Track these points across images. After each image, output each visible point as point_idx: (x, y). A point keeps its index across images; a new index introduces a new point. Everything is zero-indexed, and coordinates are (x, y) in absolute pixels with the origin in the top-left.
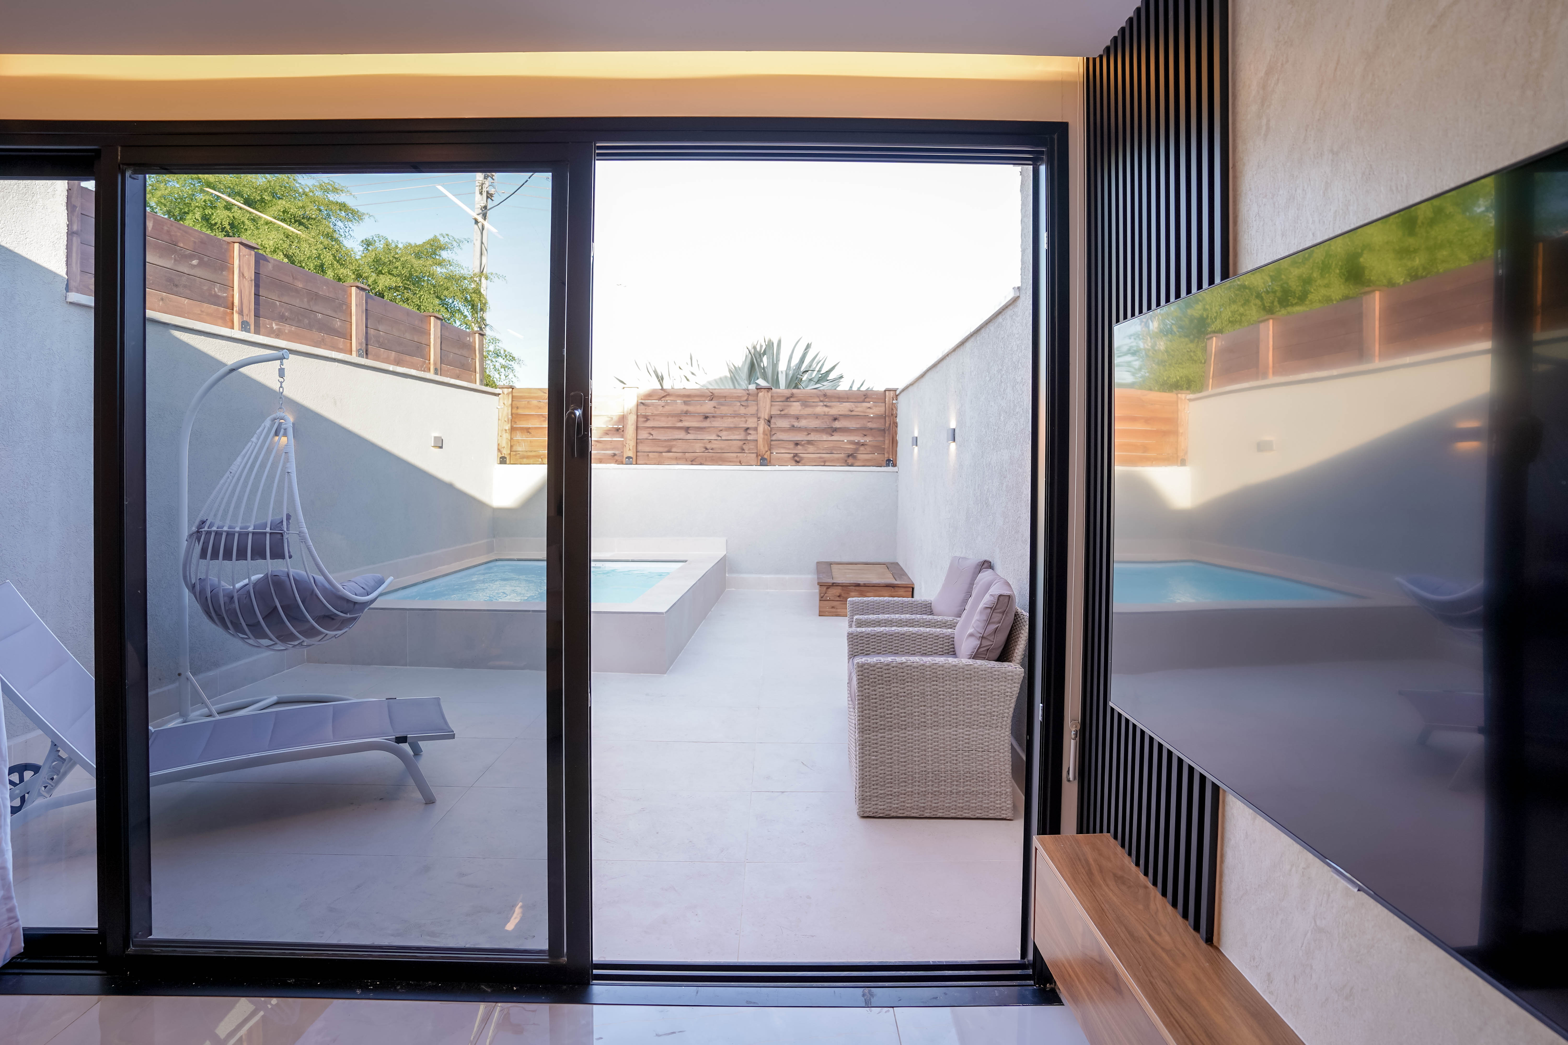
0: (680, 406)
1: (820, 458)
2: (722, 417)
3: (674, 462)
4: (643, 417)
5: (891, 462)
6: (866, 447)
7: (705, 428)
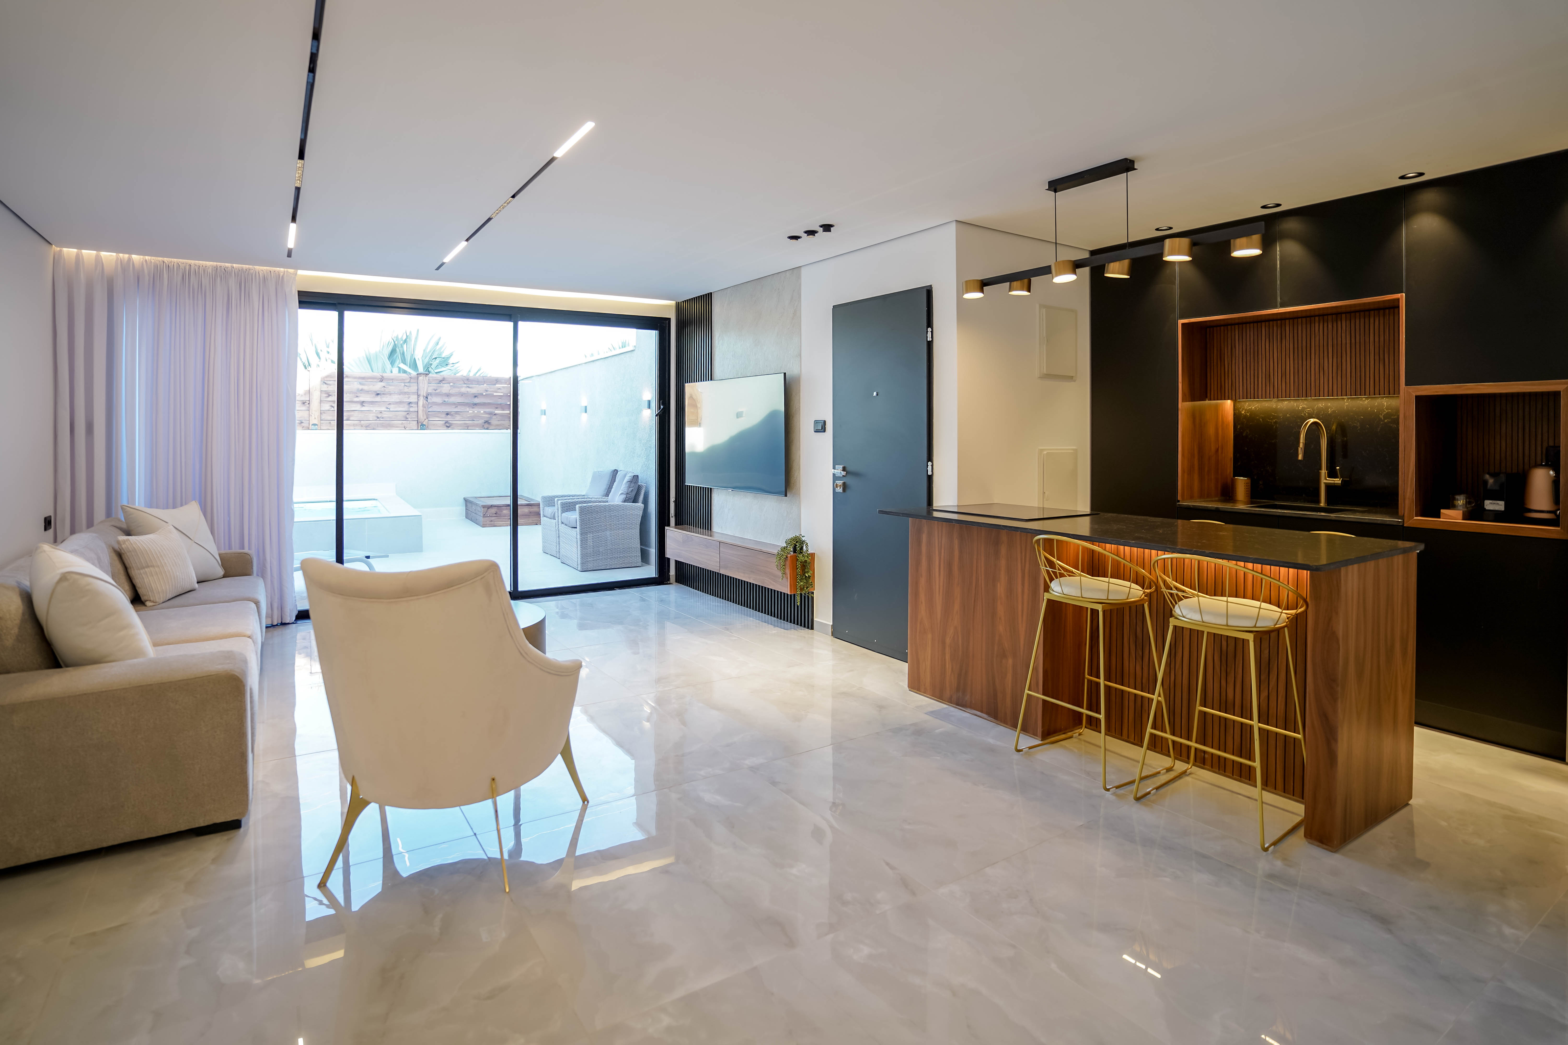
1: (465, 424)
2: (390, 394)
4: (325, 394)
6: (497, 416)
7: (376, 402)
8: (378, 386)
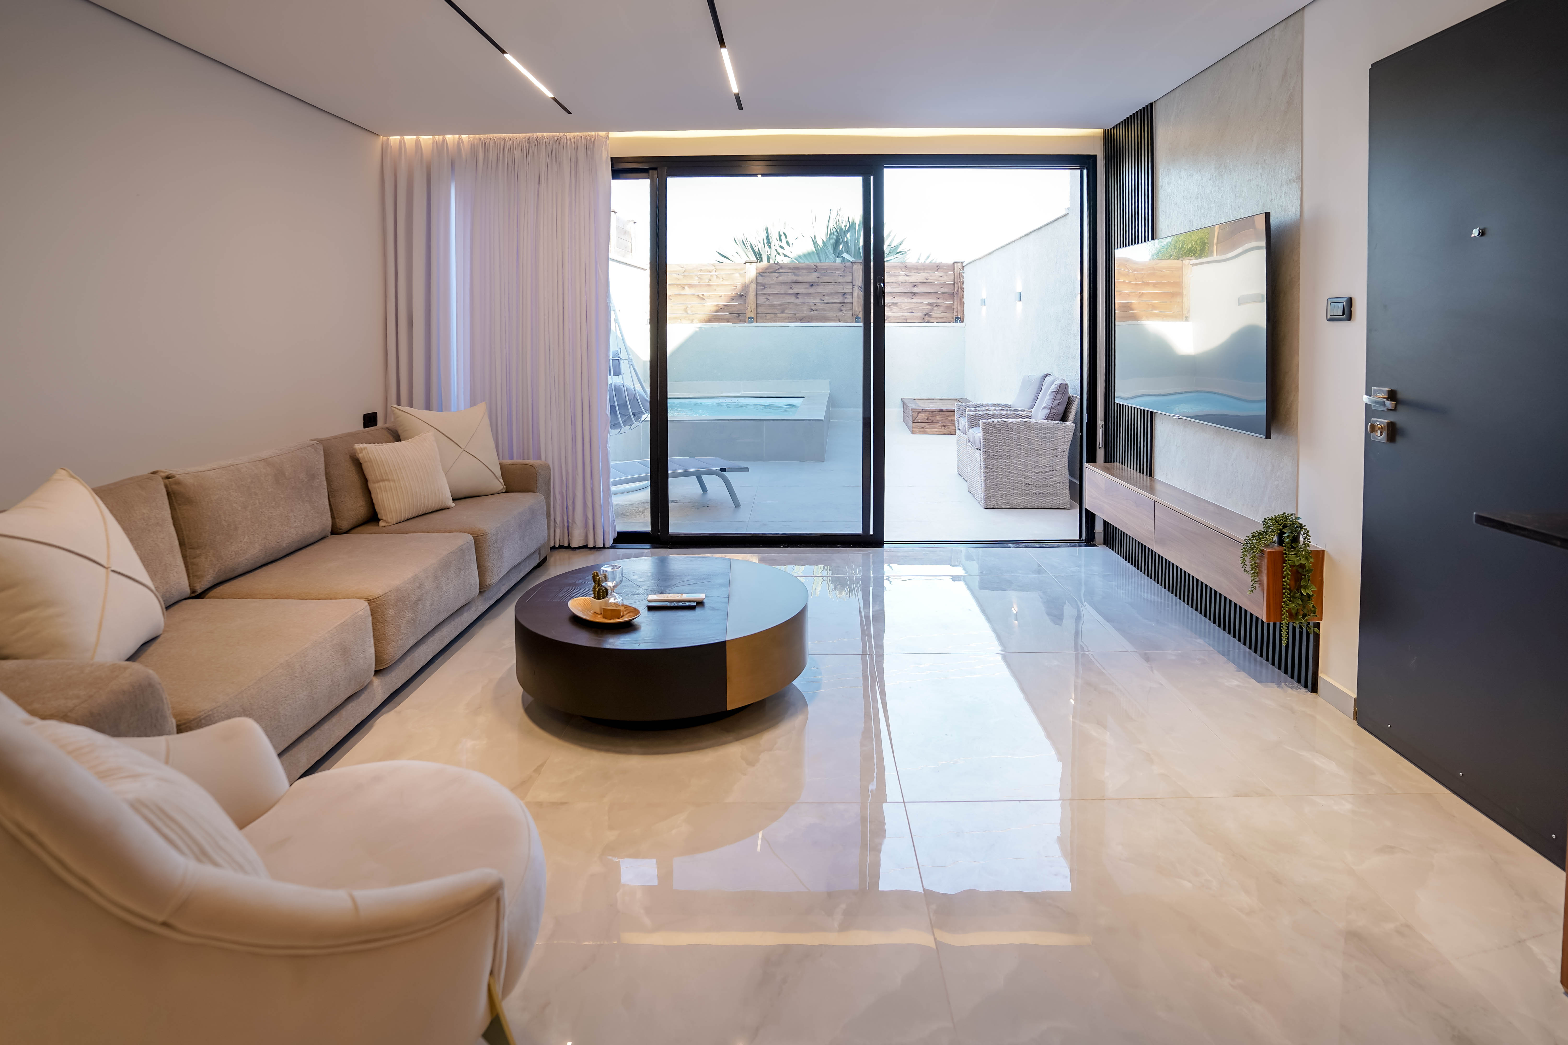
0: (790, 277)
1: (903, 316)
2: (824, 285)
3: (787, 321)
4: (761, 286)
5: (959, 319)
6: (939, 307)
7: (810, 293)
8: (813, 277)
